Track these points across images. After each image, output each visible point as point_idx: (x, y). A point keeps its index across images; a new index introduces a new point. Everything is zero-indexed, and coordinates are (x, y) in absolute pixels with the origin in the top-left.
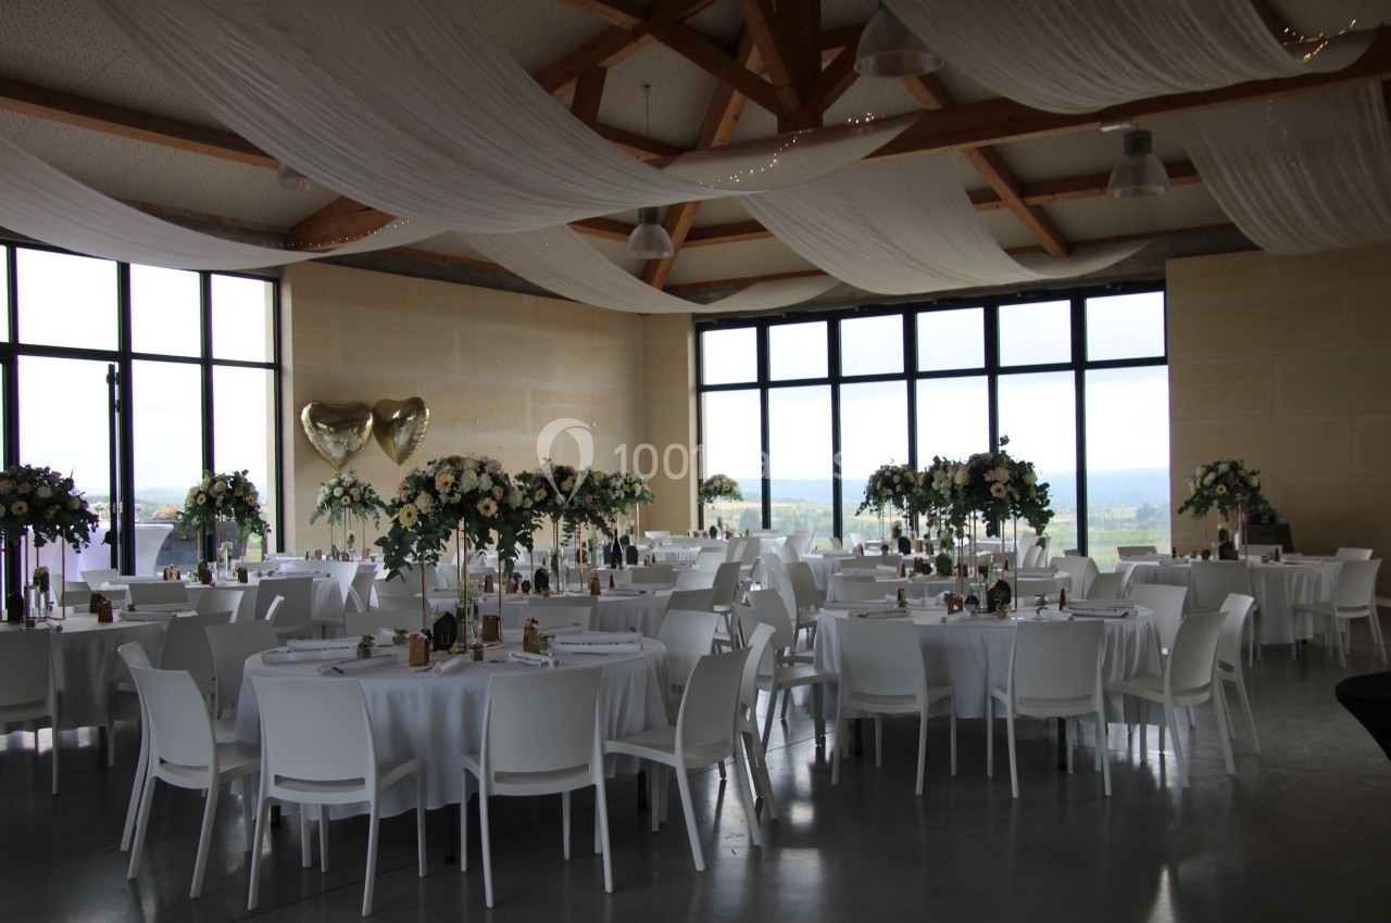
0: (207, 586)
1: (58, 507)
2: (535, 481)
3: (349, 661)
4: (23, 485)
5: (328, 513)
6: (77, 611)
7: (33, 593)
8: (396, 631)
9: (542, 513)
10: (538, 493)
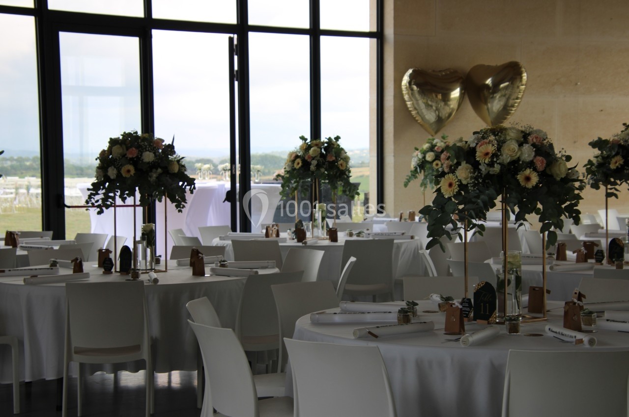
0: (300, 244)
1: (159, 170)
2: (611, 148)
3: (390, 325)
4: (130, 150)
5: (421, 176)
6: (180, 264)
7: (140, 247)
8: (442, 297)
9: (618, 182)
10: (614, 160)
